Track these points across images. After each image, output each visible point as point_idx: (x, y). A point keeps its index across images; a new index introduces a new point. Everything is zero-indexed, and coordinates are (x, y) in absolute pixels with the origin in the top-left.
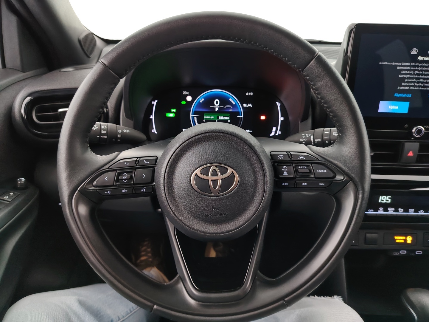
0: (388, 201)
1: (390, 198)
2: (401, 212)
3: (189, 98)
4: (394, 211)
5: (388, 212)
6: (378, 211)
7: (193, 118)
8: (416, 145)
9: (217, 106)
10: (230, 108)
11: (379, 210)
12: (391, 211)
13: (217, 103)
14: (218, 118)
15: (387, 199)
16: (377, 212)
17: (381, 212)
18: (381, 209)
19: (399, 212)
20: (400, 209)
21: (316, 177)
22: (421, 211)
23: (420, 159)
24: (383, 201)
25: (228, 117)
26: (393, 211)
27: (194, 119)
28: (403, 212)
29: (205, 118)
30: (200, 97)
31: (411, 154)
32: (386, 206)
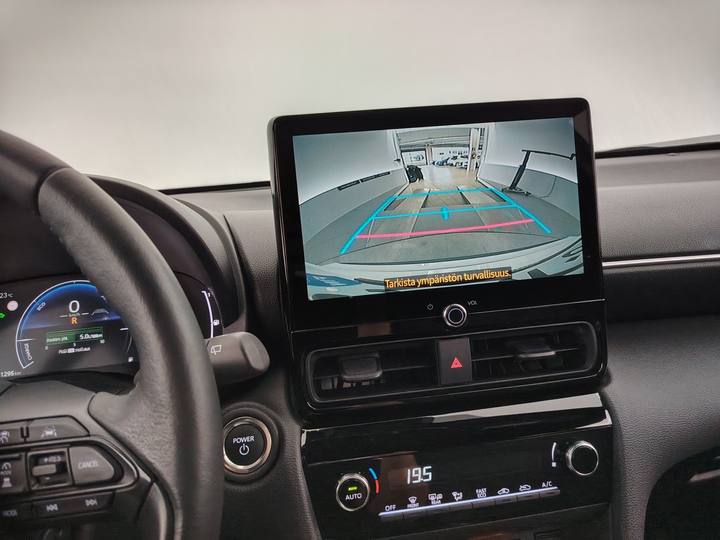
0: (427, 477)
1: (428, 471)
2: (459, 500)
3: (13, 306)
4: (443, 501)
5: (431, 504)
6: (408, 506)
7: (21, 346)
8: (463, 345)
9: (75, 313)
10: (103, 314)
11: (410, 503)
12: (436, 502)
13: (74, 306)
14: (77, 337)
15: (425, 474)
16: (406, 508)
17: (414, 507)
18: (413, 500)
19: (455, 501)
20: (455, 494)
21: (77, 482)
22: (503, 490)
23: (480, 371)
24: (417, 478)
25: (99, 333)
26: (440, 501)
27: (23, 347)
28: (463, 499)
29: (49, 343)
30: (37, 301)
31: (456, 364)
32: (422, 493)
